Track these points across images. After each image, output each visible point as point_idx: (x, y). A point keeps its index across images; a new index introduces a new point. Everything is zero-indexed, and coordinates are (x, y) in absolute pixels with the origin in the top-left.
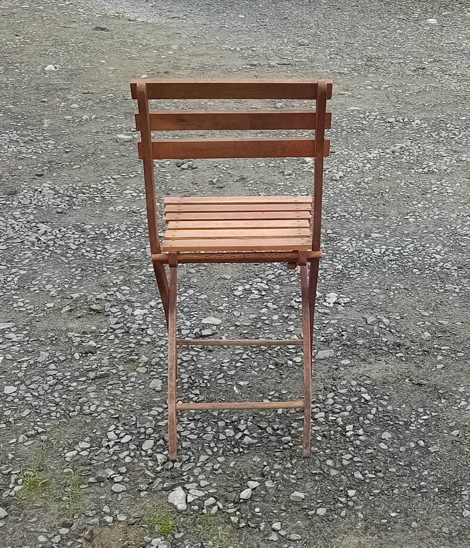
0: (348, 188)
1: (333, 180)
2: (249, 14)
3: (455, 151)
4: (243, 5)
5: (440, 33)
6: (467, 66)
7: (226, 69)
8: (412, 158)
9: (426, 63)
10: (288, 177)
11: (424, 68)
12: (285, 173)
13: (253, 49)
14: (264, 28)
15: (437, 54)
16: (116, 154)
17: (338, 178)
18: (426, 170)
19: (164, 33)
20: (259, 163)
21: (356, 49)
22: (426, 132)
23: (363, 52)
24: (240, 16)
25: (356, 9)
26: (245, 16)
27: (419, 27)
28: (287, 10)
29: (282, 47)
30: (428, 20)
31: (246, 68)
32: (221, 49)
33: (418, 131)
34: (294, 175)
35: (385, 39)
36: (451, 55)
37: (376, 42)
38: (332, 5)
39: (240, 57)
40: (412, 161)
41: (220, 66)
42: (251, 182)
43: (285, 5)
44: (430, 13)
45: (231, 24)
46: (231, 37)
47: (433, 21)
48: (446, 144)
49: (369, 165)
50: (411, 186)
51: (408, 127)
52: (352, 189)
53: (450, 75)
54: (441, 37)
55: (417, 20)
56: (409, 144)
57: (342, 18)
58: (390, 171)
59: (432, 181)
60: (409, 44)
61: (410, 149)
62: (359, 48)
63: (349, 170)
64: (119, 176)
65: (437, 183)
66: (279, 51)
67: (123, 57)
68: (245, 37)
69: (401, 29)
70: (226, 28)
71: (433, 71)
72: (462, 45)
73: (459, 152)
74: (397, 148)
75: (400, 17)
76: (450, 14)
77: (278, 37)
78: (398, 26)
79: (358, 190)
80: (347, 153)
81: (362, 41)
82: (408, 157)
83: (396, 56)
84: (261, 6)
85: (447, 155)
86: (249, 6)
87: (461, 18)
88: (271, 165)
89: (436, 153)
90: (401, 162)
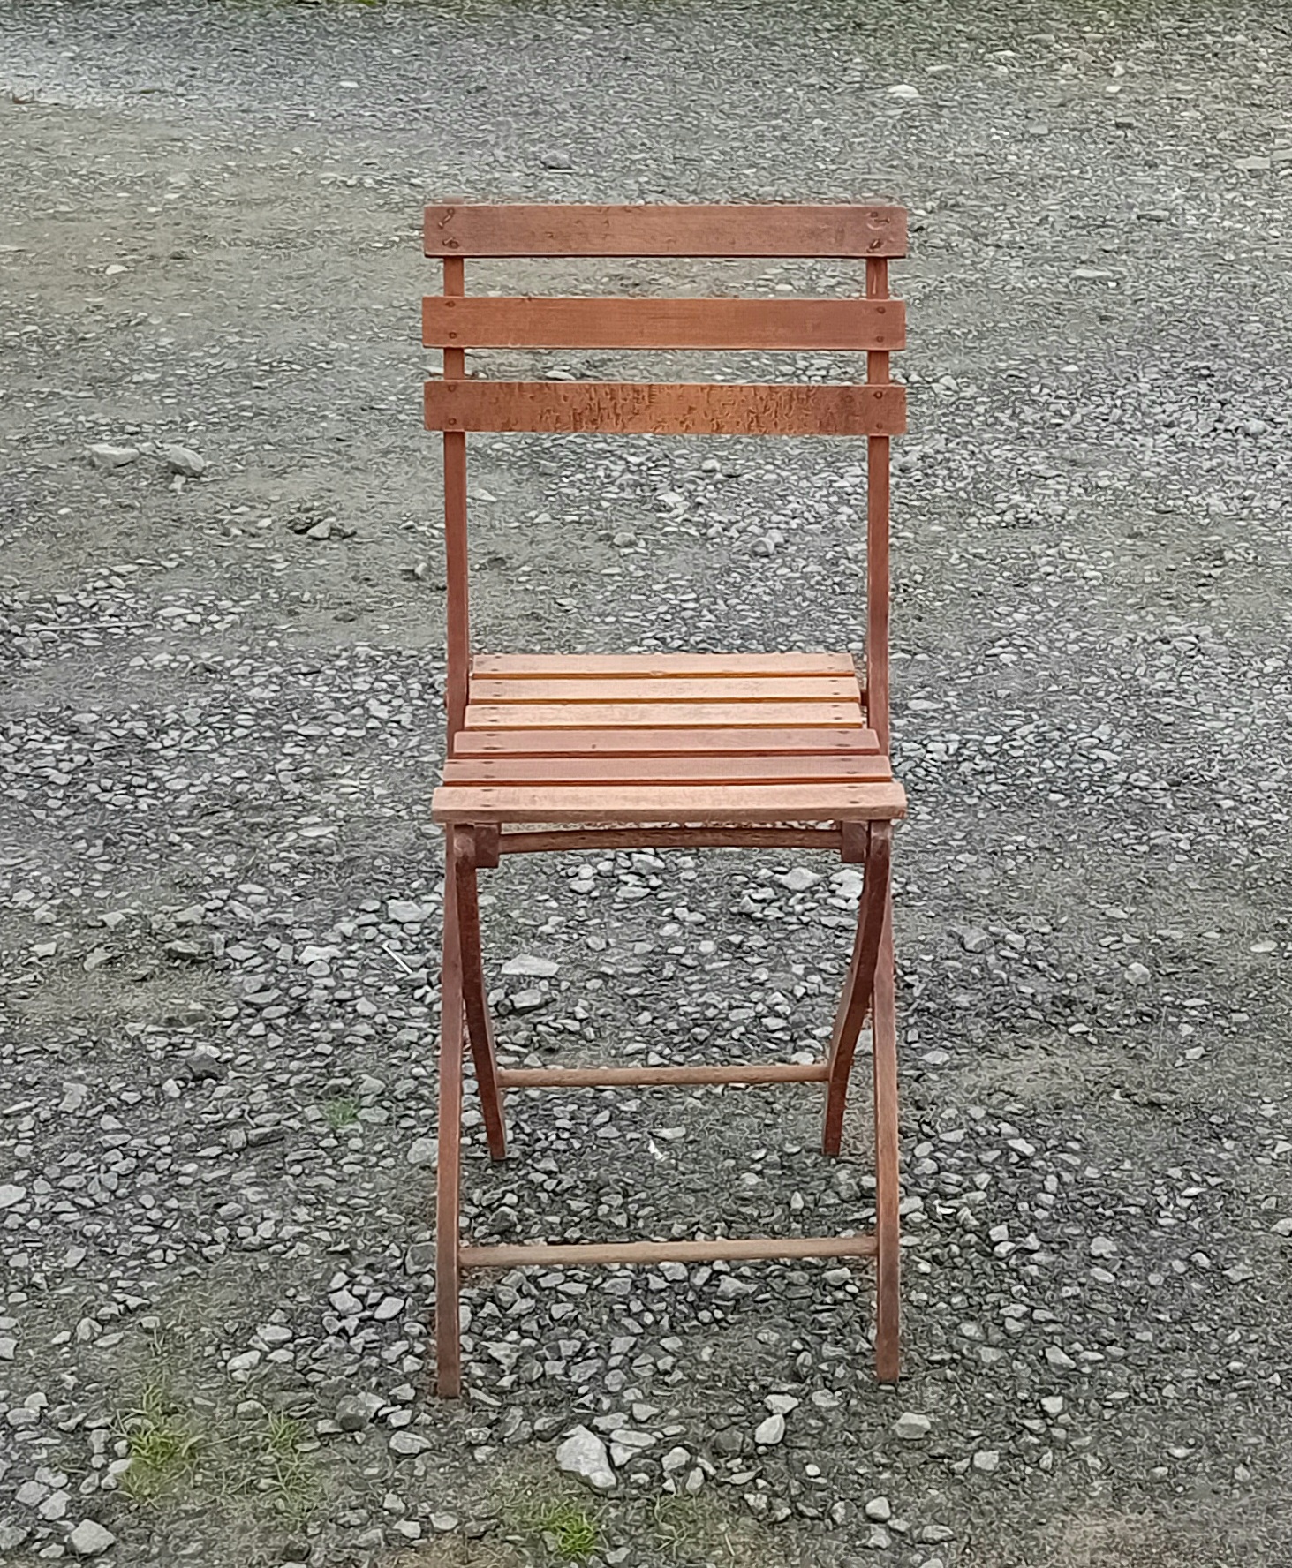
0: (805, 576)
1: (756, 554)
2: (368, 77)
3: (1074, 463)
4: (343, 51)
5: (937, 127)
6: (1037, 220)
7: (352, 243)
8: (959, 485)
9: (922, 213)
10: (627, 551)
11: (921, 229)
12: (615, 541)
13: (413, 181)
14: (426, 118)
15: (944, 188)
16: (102, 502)
17: (771, 549)
18: (1009, 517)
19: (131, 138)
20: (532, 514)
21: (713, 176)
22: (981, 409)
23: (735, 184)
24: (343, 84)
25: (679, 59)
26: (359, 82)
27: (873, 109)
28: (476, 64)
29: (497, 175)
30: (892, 89)
31: (410, 239)
32: (317, 183)
33: (957, 408)
34: (642, 543)
35: (785, 146)
36: (985, 190)
37: (762, 156)
38: (606, 49)
39: (380, 206)
40: (962, 494)
41: (332, 233)
42: (525, 568)
43: (467, 51)
44: (892, 70)
45: (323, 108)
46: (336, 147)
47: (905, 91)
48: (1044, 442)
49: (846, 510)
50: (979, 563)
51: (924, 397)
52: (819, 578)
53: (998, 246)
54: (941, 136)
55: (861, 89)
56: (941, 446)
57: (644, 86)
58: (908, 523)
59: (1036, 548)
60: (859, 159)
61: (948, 460)
62: (720, 174)
63: (794, 524)
64: (131, 567)
65: (1050, 552)
66: (489, 184)
67: (33, 214)
68: (377, 149)
69: (823, 114)
70: (312, 119)
71: (948, 235)
72: (1007, 161)
73: (1085, 465)
74: (913, 458)
75: (812, 81)
76: (948, 70)
77: (476, 145)
78: (810, 108)
79: (837, 580)
80: (774, 476)
81: (723, 153)
82: (948, 483)
83: (831, 195)
84: (395, 51)
85: (1055, 473)
86: (361, 55)
87: (982, 80)
88: (569, 518)
89: (1025, 469)
90: (934, 497)
